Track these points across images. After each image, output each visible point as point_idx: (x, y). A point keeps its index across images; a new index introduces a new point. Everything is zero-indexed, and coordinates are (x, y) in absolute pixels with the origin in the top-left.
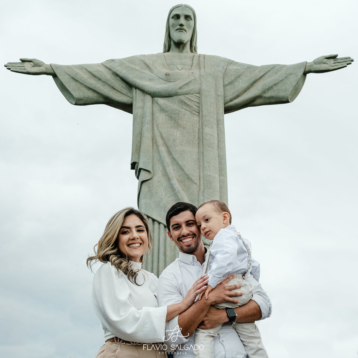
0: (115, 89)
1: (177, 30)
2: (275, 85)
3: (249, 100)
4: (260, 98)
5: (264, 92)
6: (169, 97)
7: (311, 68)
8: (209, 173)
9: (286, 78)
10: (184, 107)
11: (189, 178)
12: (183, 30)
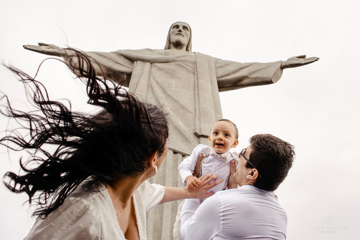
0: (118, 63)
1: (176, 34)
2: (259, 70)
3: (238, 79)
4: (247, 78)
5: (251, 74)
6: (166, 62)
7: (286, 63)
8: (205, 106)
9: (267, 67)
10: (180, 68)
11: (183, 108)
12: (181, 34)
